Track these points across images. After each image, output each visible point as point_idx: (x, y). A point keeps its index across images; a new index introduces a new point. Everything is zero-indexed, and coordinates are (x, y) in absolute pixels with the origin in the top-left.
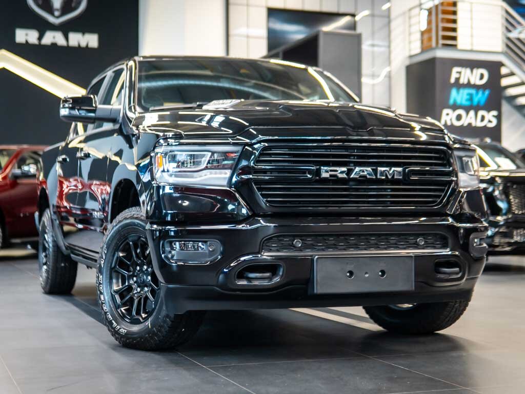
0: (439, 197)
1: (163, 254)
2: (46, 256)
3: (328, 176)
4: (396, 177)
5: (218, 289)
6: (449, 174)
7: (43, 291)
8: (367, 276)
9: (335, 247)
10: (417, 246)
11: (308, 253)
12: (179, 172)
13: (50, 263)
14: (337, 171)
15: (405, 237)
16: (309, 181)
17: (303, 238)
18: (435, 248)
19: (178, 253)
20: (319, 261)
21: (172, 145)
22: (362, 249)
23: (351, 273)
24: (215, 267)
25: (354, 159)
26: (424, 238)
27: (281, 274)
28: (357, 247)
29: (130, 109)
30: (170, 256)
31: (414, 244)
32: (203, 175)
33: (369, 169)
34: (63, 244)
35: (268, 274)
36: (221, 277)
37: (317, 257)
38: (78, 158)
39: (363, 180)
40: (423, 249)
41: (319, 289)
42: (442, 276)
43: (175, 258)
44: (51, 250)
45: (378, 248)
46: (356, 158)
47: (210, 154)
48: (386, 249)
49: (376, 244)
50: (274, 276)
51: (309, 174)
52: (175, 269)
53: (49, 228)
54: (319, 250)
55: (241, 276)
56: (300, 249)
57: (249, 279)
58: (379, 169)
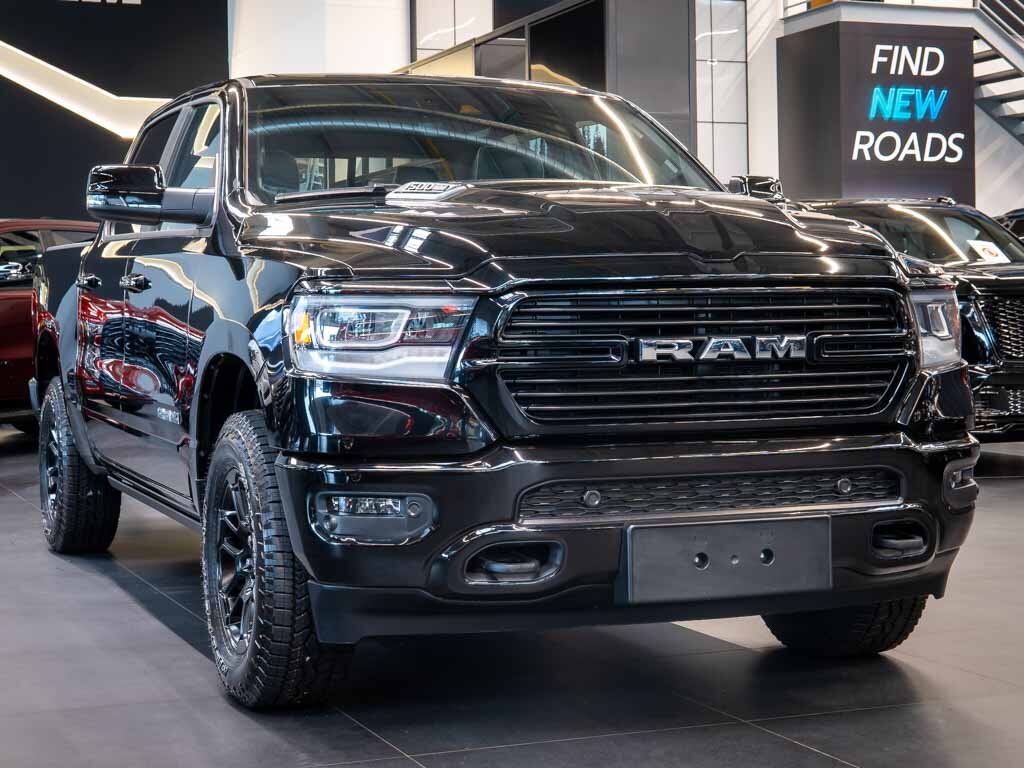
0: (880, 390)
1: (312, 522)
2: (54, 474)
3: (655, 358)
4: (793, 354)
5: (429, 594)
6: (901, 343)
7: (49, 546)
8: (735, 562)
9: (669, 504)
10: (836, 495)
11: (614, 518)
12: (343, 350)
13: (64, 491)
14: (671, 346)
15: (811, 479)
16: (613, 370)
17: (602, 487)
18: (873, 497)
19: (344, 521)
20: (638, 535)
21: (328, 294)
22: (722, 507)
23: (703, 557)
24: (422, 549)
25: (706, 319)
26: (850, 479)
27: (558, 562)
28: (713, 502)
29: (234, 197)
30: (326, 526)
31: (832, 491)
32: (395, 357)
33: (738, 340)
34: (90, 454)
35: (531, 565)
36: (435, 569)
37: (632, 526)
38: (123, 288)
39: (726, 364)
40: (850, 500)
41: (637, 594)
42: (888, 555)
43: (338, 531)
44: (65, 463)
45: (757, 503)
46: (710, 315)
47: (408, 313)
48: (773, 505)
49: (754, 495)
50: (544, 567)
51: (614, 353)
52: (338, 553)
53: (60, 420)
54: (635, 511)
55: (475, 567)
56: (597, 512)
57: (492, 575)
58: (758, 338)
